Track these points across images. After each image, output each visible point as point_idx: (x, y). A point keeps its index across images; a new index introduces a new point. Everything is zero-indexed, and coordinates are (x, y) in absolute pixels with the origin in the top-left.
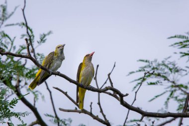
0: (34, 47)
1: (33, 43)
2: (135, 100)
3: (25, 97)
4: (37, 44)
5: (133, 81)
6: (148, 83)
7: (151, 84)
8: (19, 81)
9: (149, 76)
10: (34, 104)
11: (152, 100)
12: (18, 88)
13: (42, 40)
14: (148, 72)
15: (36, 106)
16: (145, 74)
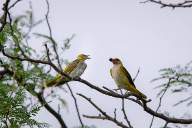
0: (58, 54)
1: (57, 50)
2: (160, 106)
3: (49, 104)
4: (62, 50)
5: (156, 88)
6: (172, 90)
7: (176, 91)
8: (43, 88)
9: (173, 82)
10: (59, 111)
11: (176, 105)
12: (42, 95)
13: (66, 46)
14: (173, 78)
15: (60, 114)
16: (170, 79)
